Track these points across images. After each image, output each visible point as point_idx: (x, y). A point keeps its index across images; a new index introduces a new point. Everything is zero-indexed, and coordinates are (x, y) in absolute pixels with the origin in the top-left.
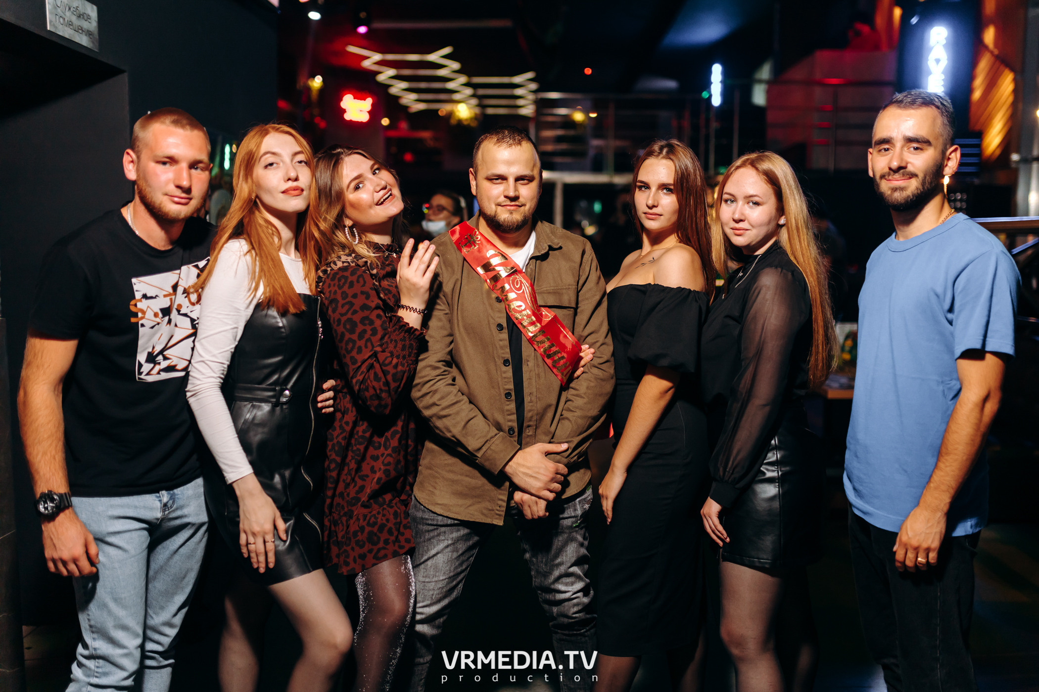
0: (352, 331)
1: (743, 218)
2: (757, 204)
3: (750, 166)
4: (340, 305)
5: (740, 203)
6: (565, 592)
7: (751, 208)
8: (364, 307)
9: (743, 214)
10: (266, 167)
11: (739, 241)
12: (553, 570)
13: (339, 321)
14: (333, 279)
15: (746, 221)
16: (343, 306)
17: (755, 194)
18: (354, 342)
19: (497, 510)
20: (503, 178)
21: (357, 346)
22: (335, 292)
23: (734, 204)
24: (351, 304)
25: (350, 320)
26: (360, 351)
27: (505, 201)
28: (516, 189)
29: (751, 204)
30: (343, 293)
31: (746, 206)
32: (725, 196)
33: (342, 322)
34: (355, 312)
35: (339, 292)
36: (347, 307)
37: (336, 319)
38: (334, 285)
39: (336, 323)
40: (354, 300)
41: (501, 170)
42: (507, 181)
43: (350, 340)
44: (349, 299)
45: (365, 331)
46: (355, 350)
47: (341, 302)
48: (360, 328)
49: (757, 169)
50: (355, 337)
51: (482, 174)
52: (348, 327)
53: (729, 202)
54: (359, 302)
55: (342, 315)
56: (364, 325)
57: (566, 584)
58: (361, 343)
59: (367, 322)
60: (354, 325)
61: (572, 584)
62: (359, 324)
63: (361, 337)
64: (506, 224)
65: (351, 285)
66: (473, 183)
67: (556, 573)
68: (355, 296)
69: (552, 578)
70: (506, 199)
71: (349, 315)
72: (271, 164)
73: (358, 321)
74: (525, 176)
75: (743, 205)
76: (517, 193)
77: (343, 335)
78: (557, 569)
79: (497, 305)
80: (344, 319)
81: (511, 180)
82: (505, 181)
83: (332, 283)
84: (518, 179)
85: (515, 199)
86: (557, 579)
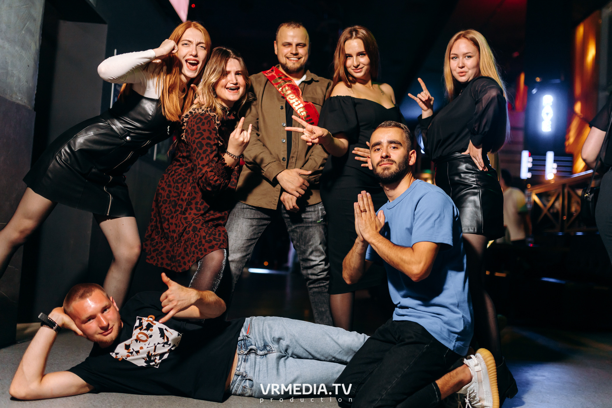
0: (201, 149)
1: (464, 66)
2: (470, 57)
3: (463, 38)
4: (195, 133)
5: (461, 58)
6: (315, 261)
7: (467, 59)
8: (209, 138)
9: (463, 64)
10: (183, 45)
11: (463, 79)
12: (308, 248)
13: (194, 141)
14: (194, 118)
15: (466, 67)
16: (197, 134)
17: (468, 52)
18: (200, 154)
19: (274, 202)
20: (290, 44)
21: (201, 157)
22: (194, 125)
23: (457, 59)
24: (202, 134)
25: (200, 142)
26: (202, 159)
27: (290, 56)
28: (296, 50)
29: (467, 57)
30: (198, 127)
31: (464, 59)
32: (452, 56)
33: (196, 142)
34: (203, 139)
35: (196, 126)
36: (199, 135)
37: (193, 140)
38: (194, 121)
39: (192, 142)
40: (204, 133)
41: (289, 40)
42: (292, 46)
43: (198, 153)
44: (201, 131)
45: (207, 150)
46: (200, 159)
47: (196, 131)
48: (205, 148)
49: (467, 38)
50: (201, 151)
51: (280, 43)
52: (199, 145)
53: (454, 59)
54: (206, 134)
55: (196, 138)
56: (207, 147)
57: (316, 256)
58: (204, 156)
59: (209, 146)
60: (202, 145)
61: (319, 256)
62: (205, 145)
63: (204, 152)
64: (291, 69)
65: (203, 124)
66: (276, 48)
67: (310, 250)
68: (204, 130)
69: (308, 253)
70: (291, 54)
71: (200, 140)
72: (186, 44)
73: (204, 144)
74: (301, 44)
75: (463, 58)
76: (297, 52)
77: (196, 149)
78: (311, 247)
79: (282, 99)
80: (197, 141)
81: (294, 45)
82: (291, 46)
83: (193, 120)
84: (298, 45)
85: (296, 54)
86: (311, 253)
